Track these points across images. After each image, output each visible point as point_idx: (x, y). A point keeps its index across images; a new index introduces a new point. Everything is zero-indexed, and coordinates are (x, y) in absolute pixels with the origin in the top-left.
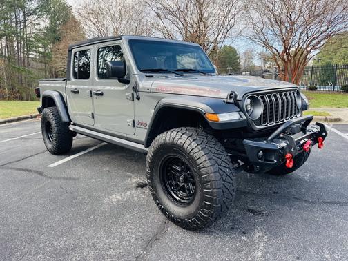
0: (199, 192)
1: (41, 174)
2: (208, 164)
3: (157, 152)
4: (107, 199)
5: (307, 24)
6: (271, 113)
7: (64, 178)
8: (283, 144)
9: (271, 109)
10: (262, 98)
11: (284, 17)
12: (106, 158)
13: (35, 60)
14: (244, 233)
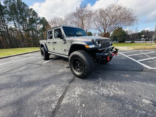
0: (84, 68)
1: (41, 65)
2: (86, 60)
3: (71, 58)
4: (59, 71)
5: (110, 25)
6: (103, 46)
7: (47, 66)
8: (107, 54)
9: (103, 45)
10: (101, 41)
11: (104, 23)
12: (58, 61)
13: (40, 36)
14: (96, 79)
